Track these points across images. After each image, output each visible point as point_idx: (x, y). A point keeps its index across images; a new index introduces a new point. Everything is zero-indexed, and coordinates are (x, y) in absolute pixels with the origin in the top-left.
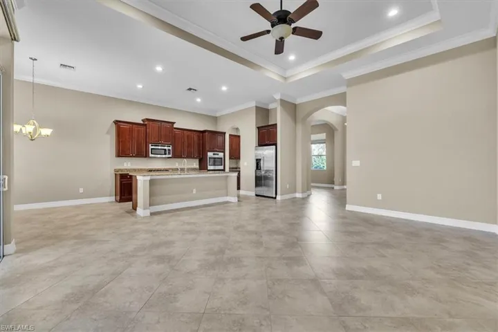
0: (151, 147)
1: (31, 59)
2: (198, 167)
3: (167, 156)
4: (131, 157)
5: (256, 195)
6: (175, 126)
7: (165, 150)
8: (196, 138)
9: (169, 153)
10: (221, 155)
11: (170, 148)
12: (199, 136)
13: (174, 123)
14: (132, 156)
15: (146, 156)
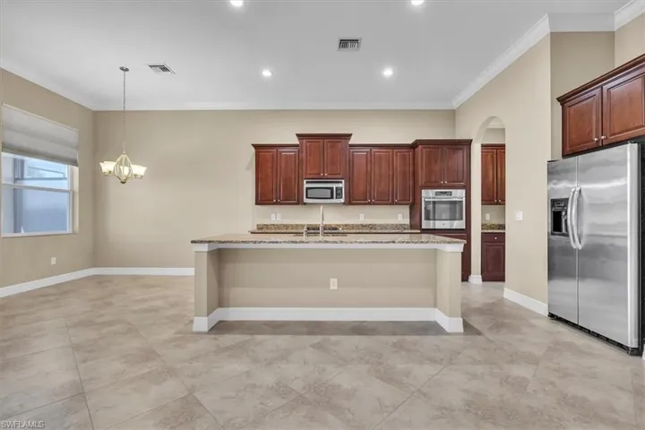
0: (306, 186)
1: (122, 69)
2: (407, 221)
3: (334, 201)
4: (274, 204)
5: (552, 316)
6: (352, 141)
7: (332, 189)
8: (398, 162)
9: (339, 196)
10: (459, 194)
11: (341, 185)
12: (404, 157)
13: (350, 135)
14: (276, 203)
15: (299, 202)
